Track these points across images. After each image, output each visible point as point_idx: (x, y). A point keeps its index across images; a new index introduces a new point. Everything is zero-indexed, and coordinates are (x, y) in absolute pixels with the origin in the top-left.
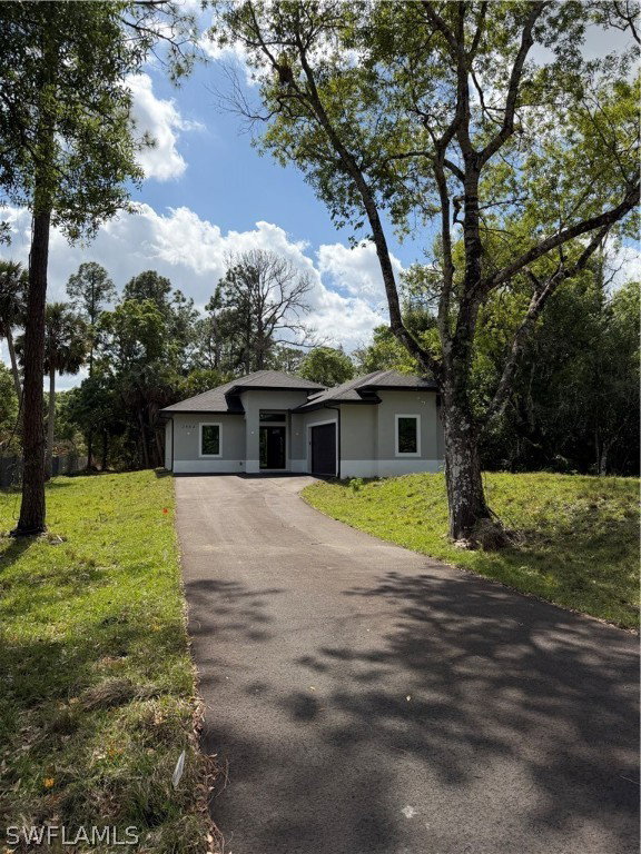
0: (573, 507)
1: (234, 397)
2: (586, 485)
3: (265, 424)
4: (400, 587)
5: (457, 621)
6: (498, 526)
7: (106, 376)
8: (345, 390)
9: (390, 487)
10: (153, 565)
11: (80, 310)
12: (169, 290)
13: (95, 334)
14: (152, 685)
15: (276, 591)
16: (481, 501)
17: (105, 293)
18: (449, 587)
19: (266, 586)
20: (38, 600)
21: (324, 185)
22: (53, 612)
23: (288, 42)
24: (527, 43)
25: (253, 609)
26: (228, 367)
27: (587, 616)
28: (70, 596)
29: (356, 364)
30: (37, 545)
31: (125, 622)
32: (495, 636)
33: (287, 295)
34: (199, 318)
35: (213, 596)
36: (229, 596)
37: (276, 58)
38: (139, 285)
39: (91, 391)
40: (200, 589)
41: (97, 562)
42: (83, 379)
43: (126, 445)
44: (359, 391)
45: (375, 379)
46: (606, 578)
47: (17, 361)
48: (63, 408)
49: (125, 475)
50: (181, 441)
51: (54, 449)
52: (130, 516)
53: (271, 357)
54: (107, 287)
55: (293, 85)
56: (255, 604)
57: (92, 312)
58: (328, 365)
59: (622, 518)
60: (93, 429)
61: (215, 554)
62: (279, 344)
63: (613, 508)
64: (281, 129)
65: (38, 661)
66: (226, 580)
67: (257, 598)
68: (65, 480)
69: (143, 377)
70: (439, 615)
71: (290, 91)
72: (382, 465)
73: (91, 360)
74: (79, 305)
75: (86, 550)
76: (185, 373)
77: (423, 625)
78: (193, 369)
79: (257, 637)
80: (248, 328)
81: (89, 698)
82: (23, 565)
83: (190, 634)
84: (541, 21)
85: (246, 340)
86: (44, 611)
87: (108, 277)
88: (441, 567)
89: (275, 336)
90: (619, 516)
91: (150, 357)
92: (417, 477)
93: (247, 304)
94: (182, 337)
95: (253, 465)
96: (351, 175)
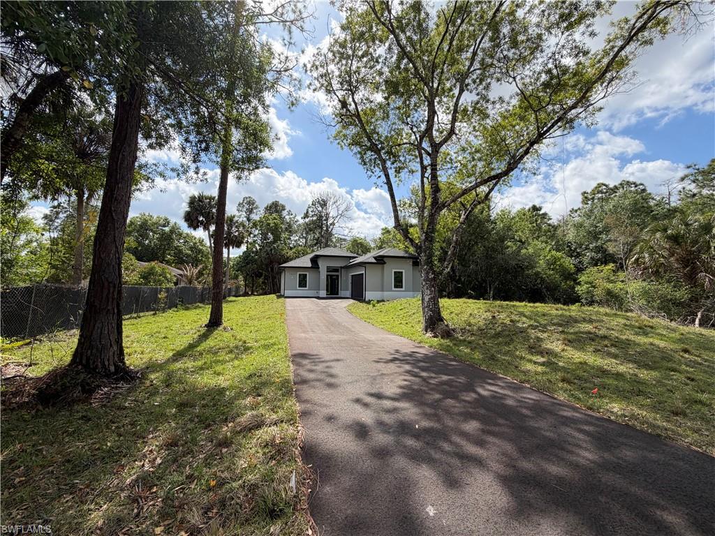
0: (483, 317)
1: (315, 260)
2: (487, 305)
3: (329, 273)
4: (402, 358)
5: (435, 378)
6: (447, 326)
7: (254, 249)
8: (368, 257)
9: (390, 305)
10: (275, 344)
11: (243, 219)
12: (284, 210)
13: (249, 230)
14: (274, 416)
15: (338, 360)
16: (439, 313)
17: (255, 211)
18: (426, 358)
19: (333, 358)
20: (217, 362)
21: (362, 157)
22: (224, 369)
23: (346, 90)
24: (461, 91)
25: (326, 370)
26: (312, 246)
27: (501, 376)
28: (232, 360)
29: (373, 245)
30: (218, 332)
31: (261, 376)
32: (456, 387)
33: (340, 212)
34: (298, 223)
35: (305, 362)
36: (314, 362)
37: (340, 97)
38: (271, 207)
39: (247, 257)
40: (299, 358)
41: (247, 341)
42: (243, 251)
43: (263, 283)
44: (375, 258)
45: (382, 253)
46: (505, 354)
47: (212, 242)
48: (233, 265)
49: (262, 297)
50: (288, 281)
51: (229, 284)
52: (264, 317)
53: (332, 241)
54: (256, 208)
55: (348, 110)
56: (327, 367)
57: (249, 220)
58: (359, 246)
59: (508, 322)
60: (248, 275)
61: (306, 339)
62: (336, 235)
63: (503, 317)
64: (341, 132)
65: (213, 399)
66: (312, 353)
67: (328, 364)
68: (233, 298)
69: (271, 250)
70: (424, 374)
71: (346, 112)
72: (386, 294)
73: (247, 242)
74: (243, 216)
75: (242, 335)
76: (291, 249)
77: (417, 380)
78: (295, 247)
79: (330, 386)
80: (322, 228)
81: (239, 424)
82: (210, 342)
83: (295, 384)
84: (469, 81)
85: (320, 233)
86: (219, 368)
87: (256, 204)
88: (421, 347)
89: (334, 232)
90: (507, 321)
91: (275, 241)
92: (404, 300)
93: (321, 216)
94: (290, 232)
95: (323, 293)
96: (375, 152)
